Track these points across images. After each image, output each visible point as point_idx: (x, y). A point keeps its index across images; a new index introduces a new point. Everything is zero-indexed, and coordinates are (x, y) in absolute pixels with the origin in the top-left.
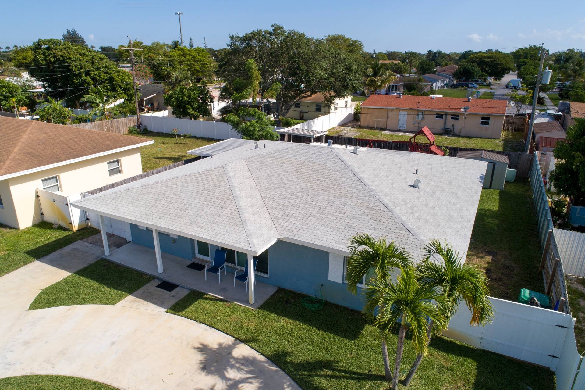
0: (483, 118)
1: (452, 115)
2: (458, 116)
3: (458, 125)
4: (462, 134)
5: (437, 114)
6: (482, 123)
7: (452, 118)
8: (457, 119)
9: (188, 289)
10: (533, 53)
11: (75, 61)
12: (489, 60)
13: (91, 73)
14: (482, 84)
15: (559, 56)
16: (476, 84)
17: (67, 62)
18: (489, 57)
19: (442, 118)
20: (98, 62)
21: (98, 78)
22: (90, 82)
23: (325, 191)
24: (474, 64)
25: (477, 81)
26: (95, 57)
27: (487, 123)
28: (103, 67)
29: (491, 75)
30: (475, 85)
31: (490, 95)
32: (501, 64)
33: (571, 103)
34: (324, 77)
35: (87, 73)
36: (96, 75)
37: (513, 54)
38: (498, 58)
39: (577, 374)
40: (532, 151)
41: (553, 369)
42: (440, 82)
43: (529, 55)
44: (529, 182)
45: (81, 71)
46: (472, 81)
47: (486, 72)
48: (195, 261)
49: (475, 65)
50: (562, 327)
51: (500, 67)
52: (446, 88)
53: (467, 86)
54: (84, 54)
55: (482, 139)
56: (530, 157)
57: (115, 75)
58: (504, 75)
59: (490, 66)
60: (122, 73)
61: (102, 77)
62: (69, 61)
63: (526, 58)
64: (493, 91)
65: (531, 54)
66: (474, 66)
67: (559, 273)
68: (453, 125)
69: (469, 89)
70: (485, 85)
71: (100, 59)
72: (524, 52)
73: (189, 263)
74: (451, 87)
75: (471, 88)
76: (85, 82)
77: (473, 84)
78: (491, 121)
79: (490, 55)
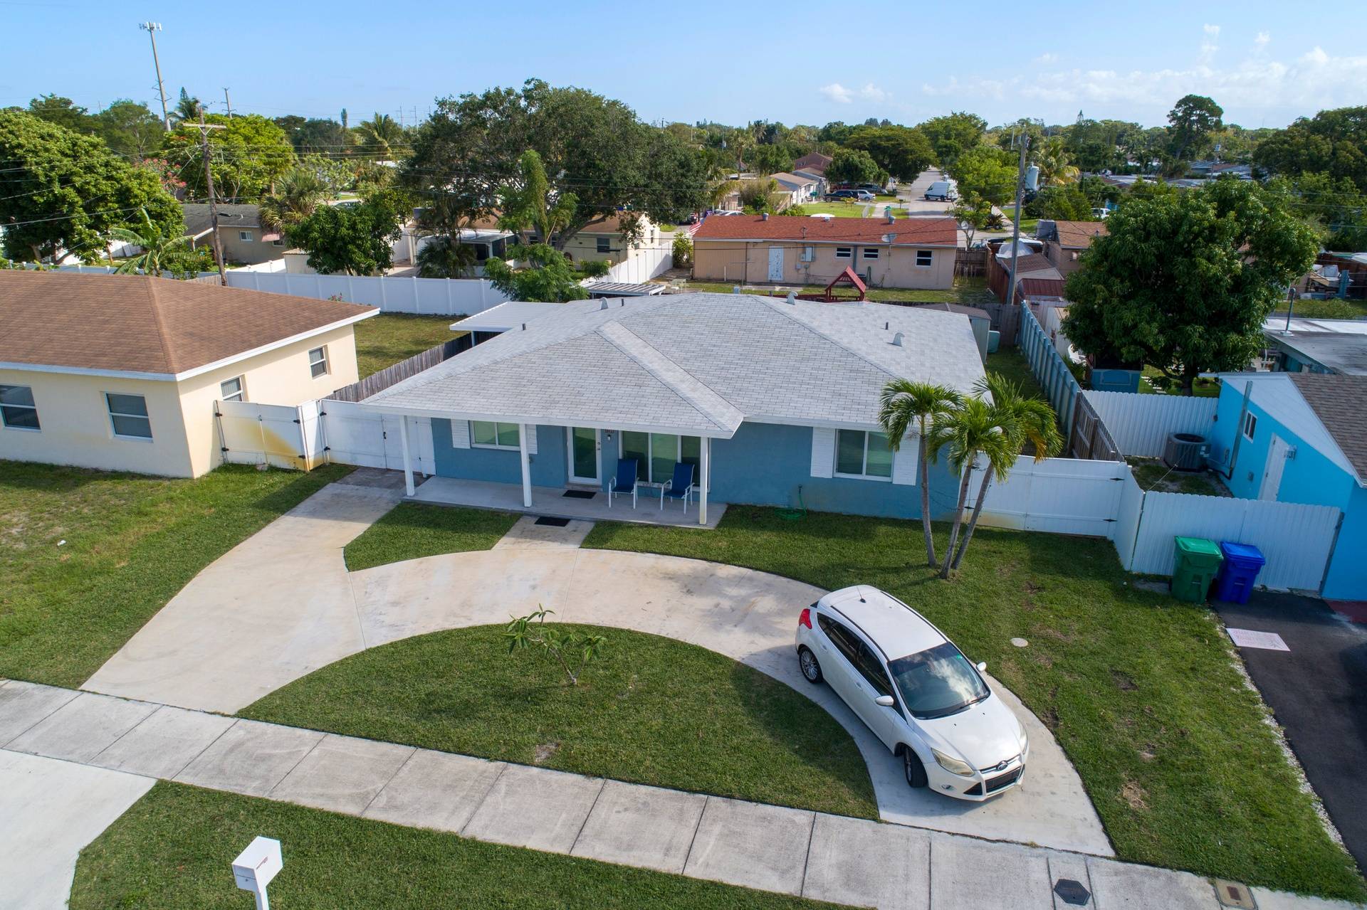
0: (920, 254)
1: (866, 251)
2: (876, 251)
3: (880, 268)
4: (886, 284)
5: (839, 250)
6: (920, 262)
7: (866, 256)
8: (876, 256)
9: (591, 521)
10: (960, 127)
11: (33, 152)
12: (889, 144)
13: (76, 179)
14: (881, 192)
15: (1007, 135)
16: (871, 192)
17: (14, 155)
18: (888, 139)
19: (848, 255)
20: (87, 153)
21: (94, 190)
22: (76, 200)
23: (778, 355)
24: (862, 152)
25: (871, 186)
26: (80, 142)
27: (928, 263)
28: (101, 165)
29: (893, 174)
30: (869, 194)
31: (902, 214)
32: (912, 152)
33: (1058, 222)
34: (642, 182)
35: (65, 180)
36: (88, 183)
37: (925, 129)
38: (904, 140)
39: (1141, 515)
40: (1017, 301)
41: (1110, 538)
42: (803, 189)
43: (953, 133)
44: (1019, 351)
45: (53, 174)
46: (861, 186)
47: (885, 167)
48: (570, 488)
49: (866, 153)
50: (1117, 479)
51: (910, 157)
52: (814, 202)
53: (855, 196)
54: (51, 136)
55: (922, 292)
56: (1017, 311)
57: (134, 184)
58: (918, 173)
59: (891, 156)
60: (149, 179)
61: (104, 188)
62: (20, 152)
63: (948, 137)
64: (904, 206)
65: (957, 130)
66: (863, 156)
67: (1101, 433)
68: (869, 268)
69: (860, 203)
70: (886, 195)
71: (91, 146)
72: (944, 125)
73: (564, 491)
74: (825, 199)
75: (862, 200)
76: (62, 199)
77: (865, 193)
78: (934, 258)
79: (890, 133)
